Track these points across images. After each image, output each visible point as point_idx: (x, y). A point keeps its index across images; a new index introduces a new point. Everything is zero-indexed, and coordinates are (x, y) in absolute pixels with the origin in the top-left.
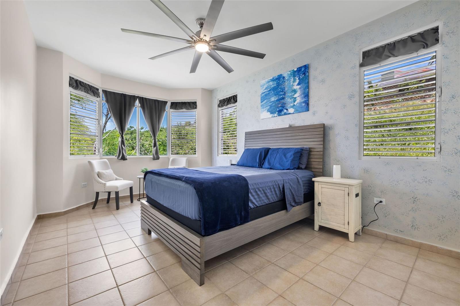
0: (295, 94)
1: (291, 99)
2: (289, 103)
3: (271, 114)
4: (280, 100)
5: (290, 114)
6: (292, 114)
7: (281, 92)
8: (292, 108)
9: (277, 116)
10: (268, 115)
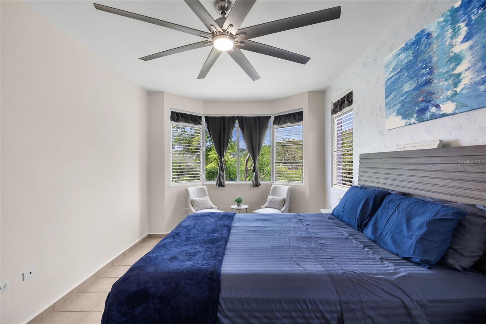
0: (457, 65)
1: (446, 80)
2: (443, 90)
3: (403, 119)
4: (421, 87)
5: (444, 115)
6: (450, 115)
7: (423, 68)
8: (450, 102)
9: (416, 122)
10: (397, 121)
